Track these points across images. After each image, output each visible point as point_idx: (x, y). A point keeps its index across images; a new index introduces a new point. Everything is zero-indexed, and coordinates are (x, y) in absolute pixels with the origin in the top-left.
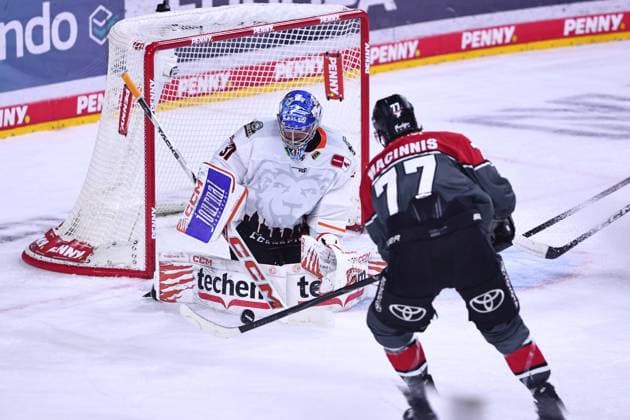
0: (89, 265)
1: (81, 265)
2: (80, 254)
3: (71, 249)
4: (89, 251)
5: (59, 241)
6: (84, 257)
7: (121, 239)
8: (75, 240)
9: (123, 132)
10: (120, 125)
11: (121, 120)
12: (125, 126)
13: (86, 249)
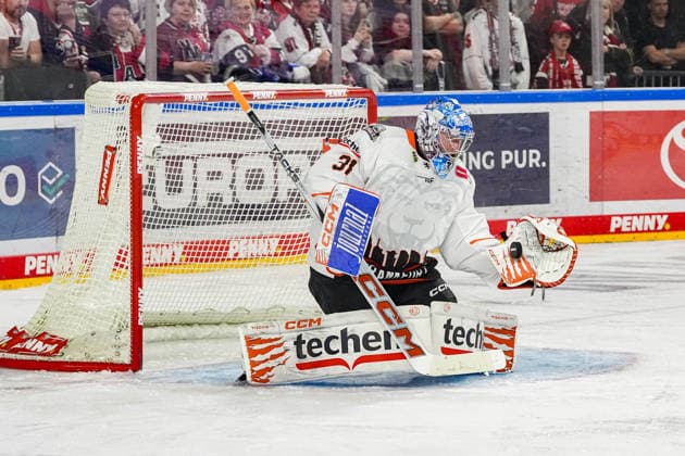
0: (61, 359)
1: (53, 359)
2: (51, 348)
3: (41, 343)
4: (62, 344)
5: (24, 337)
6: (57, 350)
7: (102, 328)
8: (45, 333)
9: (103, 201)
10: (100, 194)
11: (101, 188)
12: (106, 194)
13: (58, 342)
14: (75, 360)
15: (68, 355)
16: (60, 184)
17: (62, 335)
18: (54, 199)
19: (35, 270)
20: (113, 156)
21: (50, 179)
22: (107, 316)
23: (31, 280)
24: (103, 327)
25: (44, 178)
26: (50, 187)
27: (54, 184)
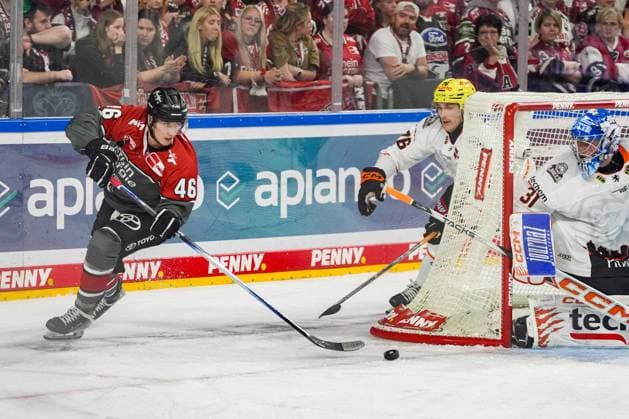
0: (441, 334)
1: (433, 334)
2: (431, 324)
3: (422, 320)
4: (441, 320)
5: (409, 314)
6: (437, 326)
7: (475, 308)
8: (426, 311)
9: (480, 197)
10: (476, 191)
11: (477, 185)
12: (482, 191)
13: (437, 319)
14: (453, 335)
15: (446, 331)
16: (440, 181)
17: (441, 313)
18: (435, 195)
19: (418, 256)
20: (489, 158)
21: (432, 177)
22: (480, 297)
23: (414, 264)
24: (477, 307)
25: (427, 176)
26: (432, 184)
27: (435, 181)
